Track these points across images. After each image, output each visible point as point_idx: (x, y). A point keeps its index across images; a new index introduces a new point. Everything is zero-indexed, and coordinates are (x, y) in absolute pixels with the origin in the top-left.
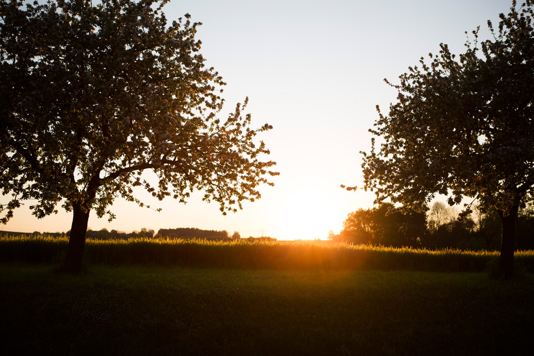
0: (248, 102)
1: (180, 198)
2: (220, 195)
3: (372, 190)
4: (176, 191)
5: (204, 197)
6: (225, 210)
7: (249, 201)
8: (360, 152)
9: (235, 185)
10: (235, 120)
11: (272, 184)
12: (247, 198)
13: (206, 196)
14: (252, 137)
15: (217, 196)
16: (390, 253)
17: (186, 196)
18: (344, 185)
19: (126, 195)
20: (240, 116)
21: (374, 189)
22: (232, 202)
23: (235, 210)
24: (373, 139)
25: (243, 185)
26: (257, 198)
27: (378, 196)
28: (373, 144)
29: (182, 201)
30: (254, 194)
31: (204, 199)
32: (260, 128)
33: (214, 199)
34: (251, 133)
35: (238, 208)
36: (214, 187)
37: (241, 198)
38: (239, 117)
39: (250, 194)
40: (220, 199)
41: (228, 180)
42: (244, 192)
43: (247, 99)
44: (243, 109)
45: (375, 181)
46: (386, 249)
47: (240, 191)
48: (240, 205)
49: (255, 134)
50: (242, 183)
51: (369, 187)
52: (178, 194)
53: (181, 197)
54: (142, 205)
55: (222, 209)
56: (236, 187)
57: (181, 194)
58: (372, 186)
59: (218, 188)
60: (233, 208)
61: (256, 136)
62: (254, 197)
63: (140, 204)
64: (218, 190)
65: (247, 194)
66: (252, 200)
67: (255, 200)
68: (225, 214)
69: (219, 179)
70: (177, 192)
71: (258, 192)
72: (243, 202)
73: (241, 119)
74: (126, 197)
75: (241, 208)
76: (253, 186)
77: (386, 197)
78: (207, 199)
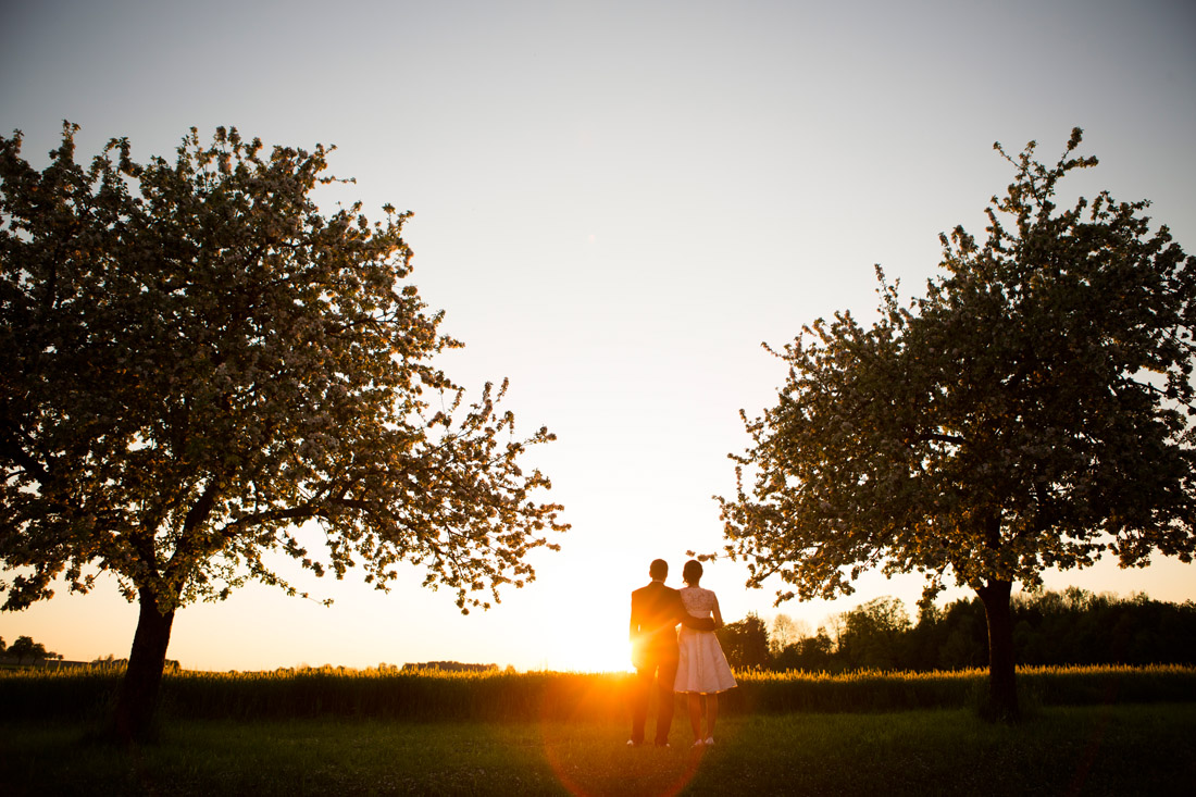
0: (508, 387)
1: (377, 580)
2: (454, 572)
3: (745, 558)
4: (369, 568)
5: (425, 579)
6: (466, 605)
7: (513, 586)
8: (714, 497)
9: (484, 553)
10: (482, 419)
11: (556, 547)
12: (509, 581)
13: (430, 578)
14: (518, 454)
15: (450, 575)
16: (769, 684)
17: (389, 578)
18: (693, 551)
19: (260, 572)
20: (493, 412)
21: (749, 556)
22: (478, 586)
23: (487, 606)
24: (738, 469)
25: (501, 552)
26: (529, 580)
27: (753, 573)
28: (739, 478)
29: (379, 587)
30: (523, 571)
31: (425, 584)
32: (532, 436)
33: (443, 580)
34: (514, 449)
35: (491, 601)
36: (443, 557)
37: (497, 580)
38: (491, 416)
39: (516, 573)
40: (453, 582)
41: (471, 544)
42: (502, 566)
43: (506, 381)
44: (498, 400)
45: (751, 542)
46: (762, 676)
47: (495, 566)
48: (496, 595)
49: (522, 451)
50: (499, 549)
51: (740, 553)
52: (374, 574)
53: (381, 579)
54: (292, 591)
55: (460, 603)
56: (486, 556)
57: (379, 574)
58: (744, 552)
59: (450, 560)
60: (482, 602)
61: (524, 453)
62: (523, 577)
63: (287, 590)
64: (450, 564)
65: (509, 572)
66: (519, 584)
67: (525, 583)
68: (465, 612)
69: (455, 542)
70: (372, 570)
71: (529, 567)
72: (500, 587)
73: (494, 419)
74: (260, 576)
75: (498, 601)
76: (520, 554)
77: (768, 575)
78: (432, 583)
